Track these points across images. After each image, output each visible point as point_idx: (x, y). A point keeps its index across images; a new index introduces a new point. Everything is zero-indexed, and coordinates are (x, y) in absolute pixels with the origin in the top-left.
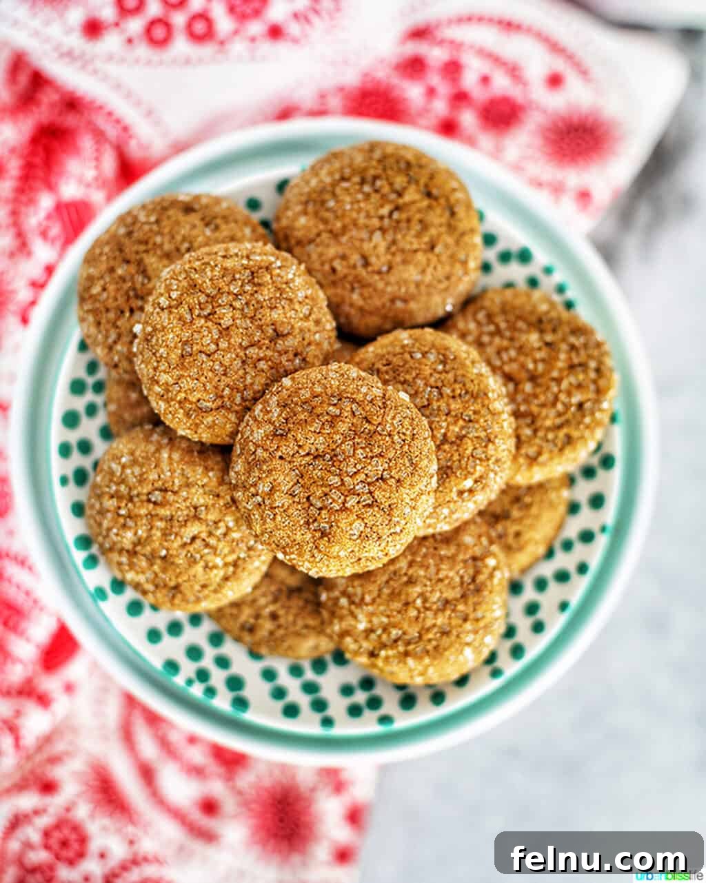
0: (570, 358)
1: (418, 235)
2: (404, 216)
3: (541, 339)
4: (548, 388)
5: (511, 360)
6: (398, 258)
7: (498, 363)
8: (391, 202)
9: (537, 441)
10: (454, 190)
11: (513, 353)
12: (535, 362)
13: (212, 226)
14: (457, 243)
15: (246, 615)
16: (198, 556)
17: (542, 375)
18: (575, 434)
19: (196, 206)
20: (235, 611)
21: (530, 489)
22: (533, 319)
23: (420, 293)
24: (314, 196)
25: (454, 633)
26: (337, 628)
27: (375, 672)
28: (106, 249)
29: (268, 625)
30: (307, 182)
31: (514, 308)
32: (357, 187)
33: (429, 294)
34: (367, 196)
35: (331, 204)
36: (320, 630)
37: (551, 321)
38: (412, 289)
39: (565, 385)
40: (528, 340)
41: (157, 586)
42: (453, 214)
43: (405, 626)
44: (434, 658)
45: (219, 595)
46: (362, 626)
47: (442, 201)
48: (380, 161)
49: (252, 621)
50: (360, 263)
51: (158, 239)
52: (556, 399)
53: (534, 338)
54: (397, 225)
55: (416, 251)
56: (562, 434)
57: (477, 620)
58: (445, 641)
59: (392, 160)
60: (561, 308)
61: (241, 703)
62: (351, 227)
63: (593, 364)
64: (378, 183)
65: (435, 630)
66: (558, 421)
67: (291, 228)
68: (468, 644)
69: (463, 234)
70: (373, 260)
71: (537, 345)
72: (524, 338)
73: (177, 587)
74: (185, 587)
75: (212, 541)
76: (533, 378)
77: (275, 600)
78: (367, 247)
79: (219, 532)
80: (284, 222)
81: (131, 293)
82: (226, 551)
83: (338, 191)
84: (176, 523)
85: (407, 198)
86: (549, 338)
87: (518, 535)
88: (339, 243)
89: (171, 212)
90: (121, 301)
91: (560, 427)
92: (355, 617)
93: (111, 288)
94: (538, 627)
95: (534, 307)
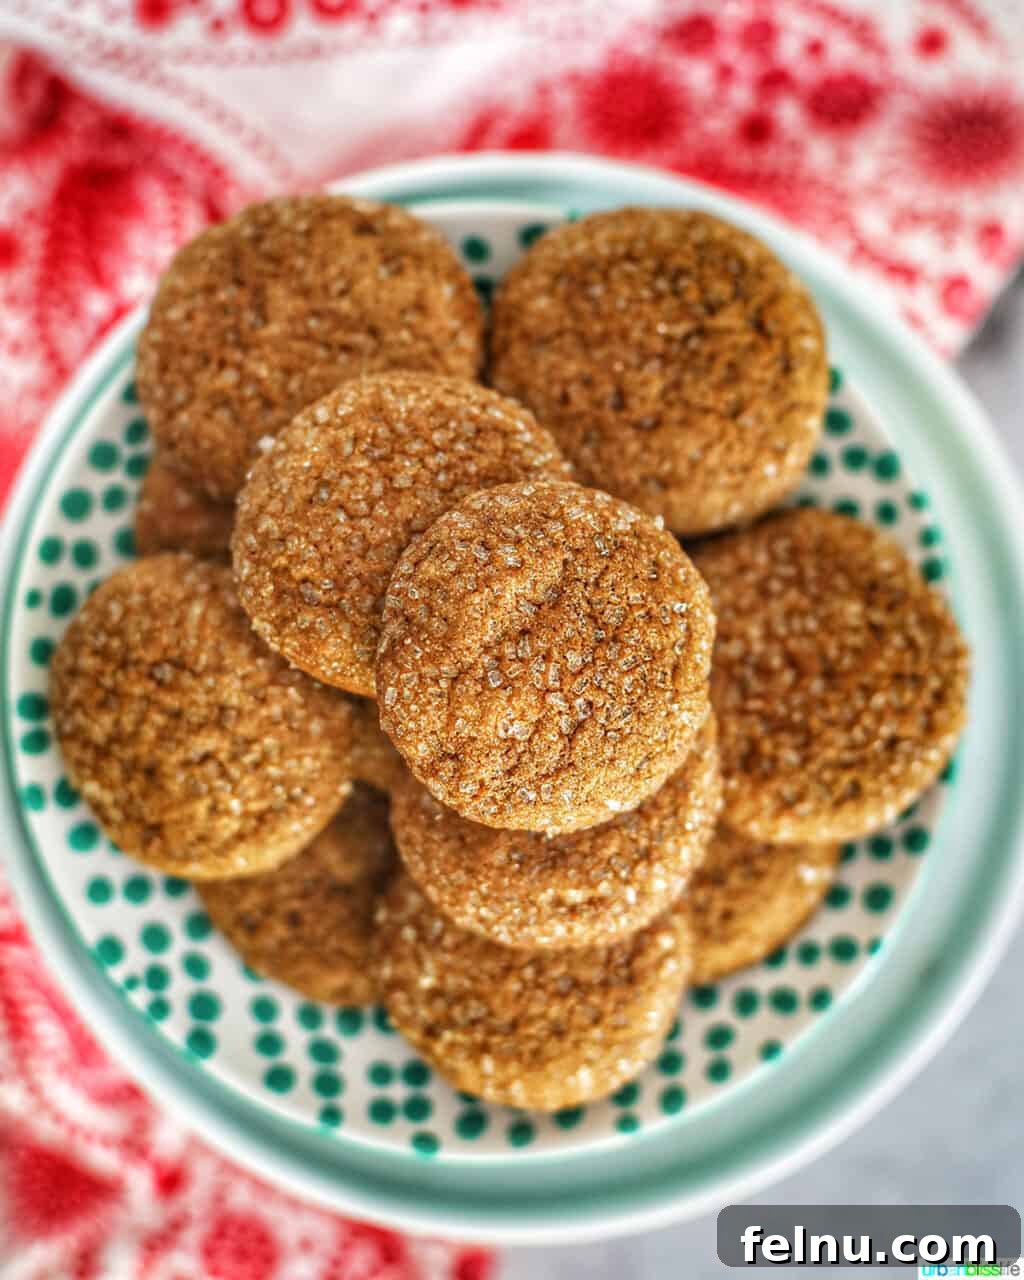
0: (901, 662)
1: (720, 387)
2: (706, 348)
3: (864, 615)
4: (848, 698)
5: (806, 634)
6: (676, 414)
7: (781, 630)
8: (696, 318)
9: (803, 777)
10: (802, 332)
11: (812, 624)
12: (842, 648)
13: (393, 266)
14: (780, 418)
15: (251, 902)
16: (204, 787)
17: (847, 674)
18: (869, 785)
19: (379, 226)
20: (236, 892)
21: (770, 849)
22: (865, 578)
23: (690, 480)
24: (575, 269)
25: (572, 1037)
26: (387, 972)
27: (429, 1060)
28: (213, 254)
29: (280, 930)
30: (571, 243)
31: (837, 552)
32: (647, 278)
33: (706, 488)
34: (658, 297)
35: (598, 290)
36: (361, 966)
37: (890, 590)
38: (683, 468)
39: (879, 700)
40: (841, 612)
41: (128, 817)
42: (787, 370)
43: (497, 1002)
44: (529, 1068)
45: (222, 861)
46: (427, 982)
47: (777, 344)
48: (698, 247)
49: (257, 914)
50: (610, 401)
51: (300, 262)
52: (856, 719)
53: (853, 610)
54: (689, 361)
55: (706, 411)
56: (846, 779)
57: (616, 1028)
58: (552, 1047)
59: (717, 254)
60: (914, 574)
61: (202, 1042)
62: (615, 338)
63: (934, 683)
64: (684, 282)
65: (541, 1024)
66: (848, 756)
67: (519, 307)
68: (589, 1062)
69: (793, 407)
70: (634, 402)
71: (854, 621)
72: (837, 604)
73: (157, 829)
74: (170, 832)
75: (235, 772)
76: (830, 674)
77: (304, 895)
78: (632, 377)
79: (248, 759)
80: (514, 296)
81: (231, 337)
82: (252, 792)
83: (615, 274)
84: (184, 724)
85: (724, 320)
86: (878, 616)
87: (727, 916)
88: (589, 360)
89: (334, 225)
90: (210, 344)
91: (846, 766)
92: (419, 963)
93: (201, 318)
94: (719, 1072)
95: (873, 559)
